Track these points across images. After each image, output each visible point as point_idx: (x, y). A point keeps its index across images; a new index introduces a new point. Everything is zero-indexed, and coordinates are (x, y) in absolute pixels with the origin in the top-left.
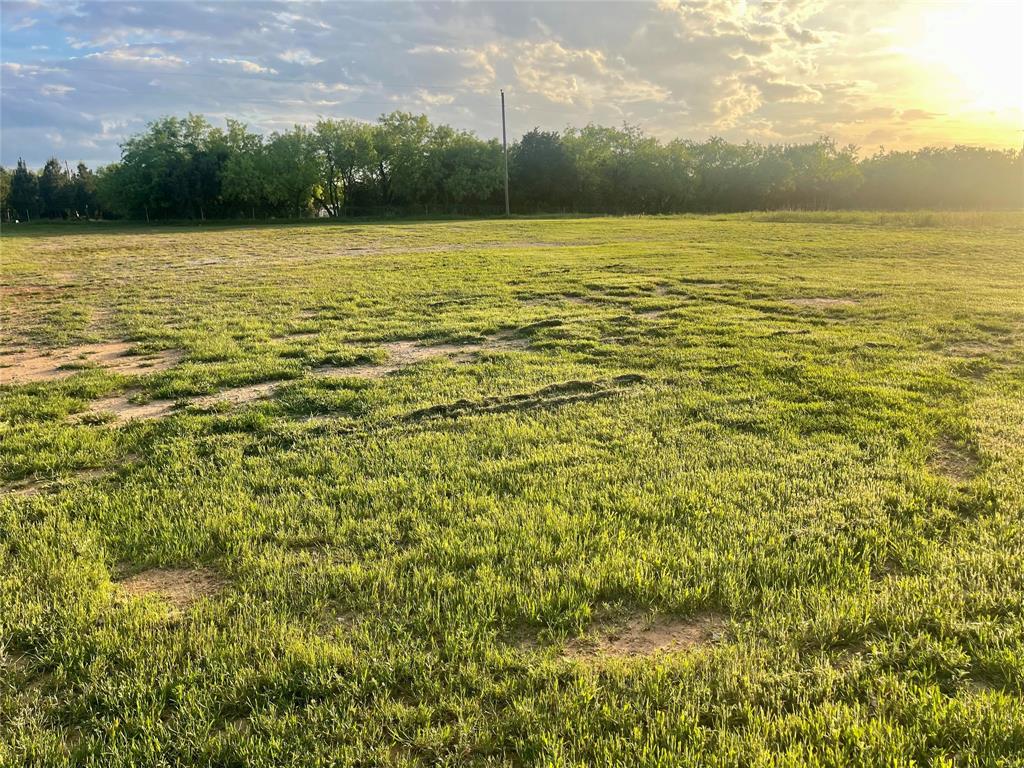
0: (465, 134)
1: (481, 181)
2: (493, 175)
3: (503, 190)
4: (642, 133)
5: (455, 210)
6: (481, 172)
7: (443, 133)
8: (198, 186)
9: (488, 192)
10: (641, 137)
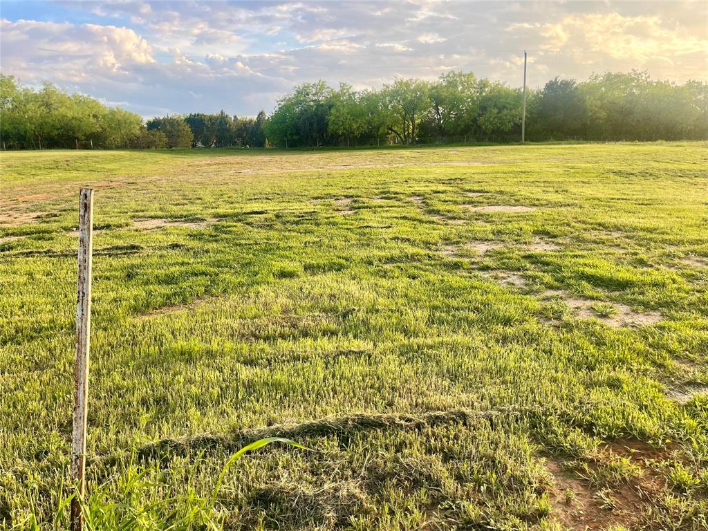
0: (499, 84)
1: (505, 118)
2: (514, 113)
3: (521, 124)
4: (649, 76)
5: (487, 139)
6: (505, 112)
7: (483, 85)
8: (315, 126)
9: (510, 125)
10: (648, 80)
